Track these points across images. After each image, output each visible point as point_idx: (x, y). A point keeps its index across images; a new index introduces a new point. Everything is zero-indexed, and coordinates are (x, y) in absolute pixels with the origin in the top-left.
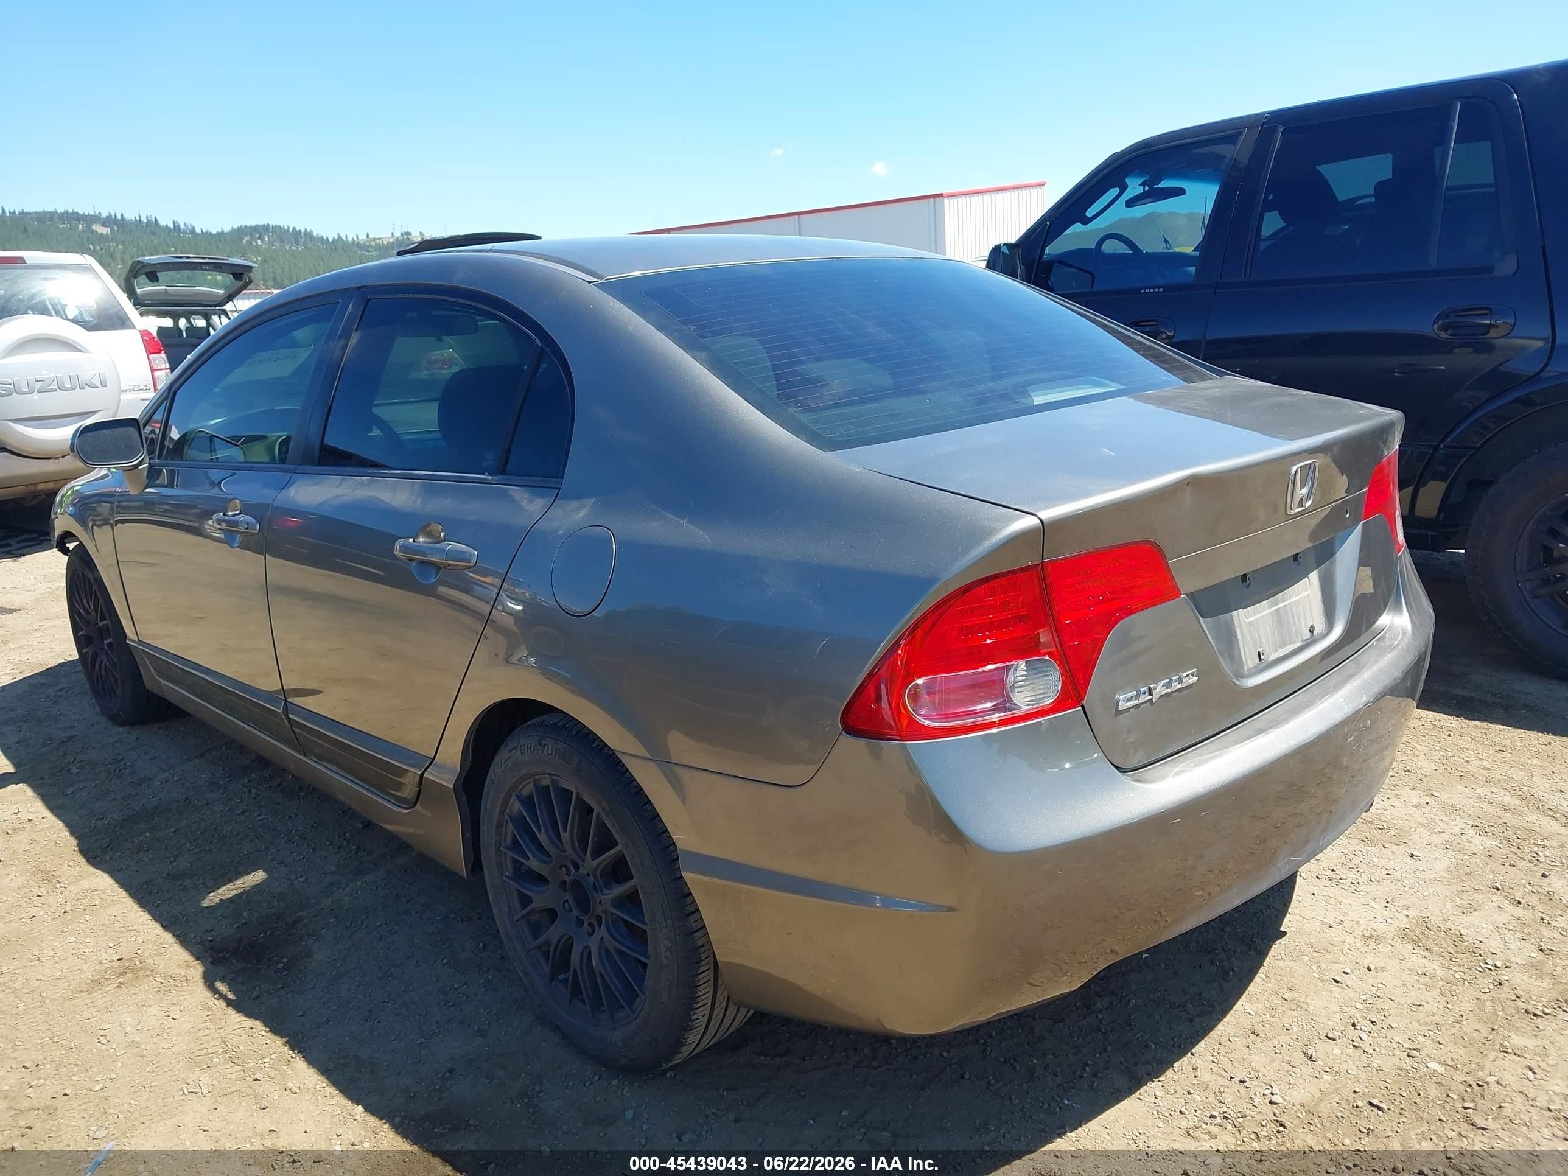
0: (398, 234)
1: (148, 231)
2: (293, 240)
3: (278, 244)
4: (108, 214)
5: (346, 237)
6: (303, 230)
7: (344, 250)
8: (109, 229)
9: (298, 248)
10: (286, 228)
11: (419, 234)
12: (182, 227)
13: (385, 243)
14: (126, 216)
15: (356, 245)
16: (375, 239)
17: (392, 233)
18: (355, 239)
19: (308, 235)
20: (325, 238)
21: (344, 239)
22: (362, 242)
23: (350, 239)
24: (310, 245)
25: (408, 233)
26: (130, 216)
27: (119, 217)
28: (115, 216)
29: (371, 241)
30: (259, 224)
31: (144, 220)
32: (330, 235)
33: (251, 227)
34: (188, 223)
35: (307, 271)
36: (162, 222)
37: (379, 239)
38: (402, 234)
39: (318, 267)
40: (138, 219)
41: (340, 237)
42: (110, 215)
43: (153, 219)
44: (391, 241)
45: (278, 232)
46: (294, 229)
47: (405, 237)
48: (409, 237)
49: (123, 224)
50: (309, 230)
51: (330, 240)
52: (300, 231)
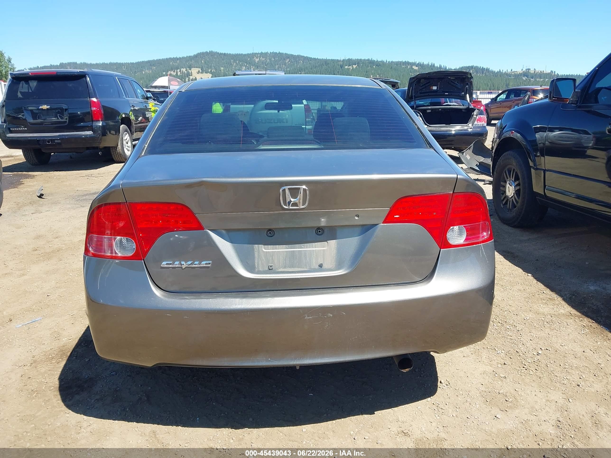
0: (524, 70)
1: (431, 68)
2: (481, 72)
3: (475, 73)
4: (418, 62)
5: (503, 71)
6: (486, 68)
7: (500, 76)
8: (418, 68)
9: (482, 75)
10: (480, 67)
11: (533, 70)
12: (442, 67)
13: (518, 73)
14: (424, 63)
15: (506, 74)
16: (514, 72)
17: (522, 69)
18: (506, 71)
19: (488, 70)
20: (494, 71)
21: (502, 71)
22: (508, 73)
23: (504, 72)
24: (487, 74)
25: (529, 69)
26: (426, 63)
27: (422, 63)
28: (421, 63)
29: (513, 72)
30: (470, 65)
31: (430, 64)
32: (496, 70)
33: (466, 67)
34: (445, 65)
35: (484, 84)
36: (436, 65)
37: (516, 72)
38: (526, 70)
39: (488, 83)
40: (428, 64)
41: (500, 71)
42: (419, 62)
43: (433, 64)
44: (521, 72)
45: (476, 69)
46: (483, 67)
48: (529, 71)
49: (423, 66)
50: (488, 68)
51: (496, 72)
52: (485, 68)
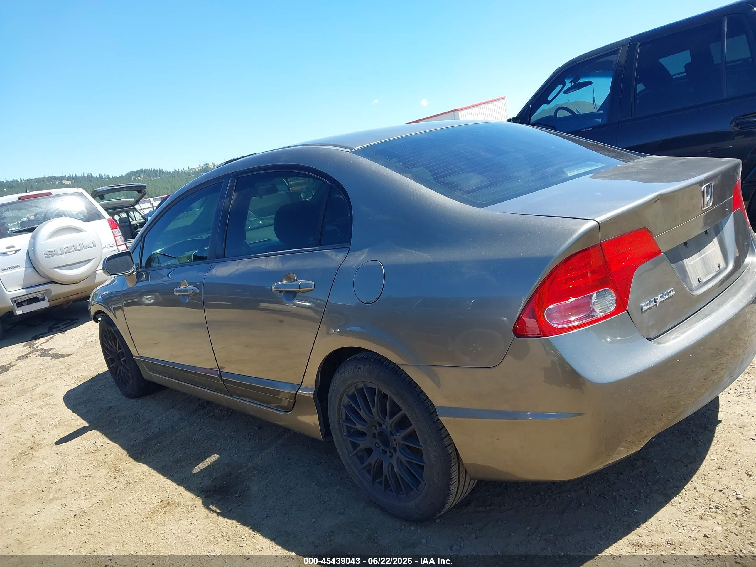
0: (202, 165)
1: (88, 180)
2: (154, 175)
3: (147, 178)
4: (69, 175)
5: (179, 170)
6: (158, 170)
7: (178, 176)
8: (70, 182)
9: (157, 178)
10: (151, 170)
11: (212, 164)
12: (103, 176)
13: (197, 170)
14: (77, 175)
15: (184, 173)
16: (192, 169)
17: (200, 165)
18: (183, 170)
19: (161, 171)
20: (169, 172)
21: (178, 171)
22: (186, 171)
23: (180, 171)
24: (162, 176)
25: (207, 164)
26: (79, 174)
27: (74, 176)
28: (72, 175)
29: (190, 170)
30: (138, 169)
31: (86, 175)
32: (171, 170)
33: (134, 171)
34: (106, 174)
35: (163, 188)
36: (94, 175)
37: (194, 169)
38: (204, 165)
39: (167, 186)
40: (83, 175)
41: (176, 171)
42: (70, 175)
43: (90, 174)
44: (200, 169)
45: (147, 172)
46: (154, 170)
47: (206, 166)
48: (208, 166)
49: (77, 178)
50: (161, 169)
51: (172, 173)
52: (157, 170)
